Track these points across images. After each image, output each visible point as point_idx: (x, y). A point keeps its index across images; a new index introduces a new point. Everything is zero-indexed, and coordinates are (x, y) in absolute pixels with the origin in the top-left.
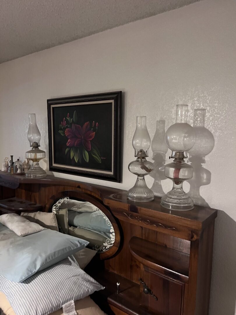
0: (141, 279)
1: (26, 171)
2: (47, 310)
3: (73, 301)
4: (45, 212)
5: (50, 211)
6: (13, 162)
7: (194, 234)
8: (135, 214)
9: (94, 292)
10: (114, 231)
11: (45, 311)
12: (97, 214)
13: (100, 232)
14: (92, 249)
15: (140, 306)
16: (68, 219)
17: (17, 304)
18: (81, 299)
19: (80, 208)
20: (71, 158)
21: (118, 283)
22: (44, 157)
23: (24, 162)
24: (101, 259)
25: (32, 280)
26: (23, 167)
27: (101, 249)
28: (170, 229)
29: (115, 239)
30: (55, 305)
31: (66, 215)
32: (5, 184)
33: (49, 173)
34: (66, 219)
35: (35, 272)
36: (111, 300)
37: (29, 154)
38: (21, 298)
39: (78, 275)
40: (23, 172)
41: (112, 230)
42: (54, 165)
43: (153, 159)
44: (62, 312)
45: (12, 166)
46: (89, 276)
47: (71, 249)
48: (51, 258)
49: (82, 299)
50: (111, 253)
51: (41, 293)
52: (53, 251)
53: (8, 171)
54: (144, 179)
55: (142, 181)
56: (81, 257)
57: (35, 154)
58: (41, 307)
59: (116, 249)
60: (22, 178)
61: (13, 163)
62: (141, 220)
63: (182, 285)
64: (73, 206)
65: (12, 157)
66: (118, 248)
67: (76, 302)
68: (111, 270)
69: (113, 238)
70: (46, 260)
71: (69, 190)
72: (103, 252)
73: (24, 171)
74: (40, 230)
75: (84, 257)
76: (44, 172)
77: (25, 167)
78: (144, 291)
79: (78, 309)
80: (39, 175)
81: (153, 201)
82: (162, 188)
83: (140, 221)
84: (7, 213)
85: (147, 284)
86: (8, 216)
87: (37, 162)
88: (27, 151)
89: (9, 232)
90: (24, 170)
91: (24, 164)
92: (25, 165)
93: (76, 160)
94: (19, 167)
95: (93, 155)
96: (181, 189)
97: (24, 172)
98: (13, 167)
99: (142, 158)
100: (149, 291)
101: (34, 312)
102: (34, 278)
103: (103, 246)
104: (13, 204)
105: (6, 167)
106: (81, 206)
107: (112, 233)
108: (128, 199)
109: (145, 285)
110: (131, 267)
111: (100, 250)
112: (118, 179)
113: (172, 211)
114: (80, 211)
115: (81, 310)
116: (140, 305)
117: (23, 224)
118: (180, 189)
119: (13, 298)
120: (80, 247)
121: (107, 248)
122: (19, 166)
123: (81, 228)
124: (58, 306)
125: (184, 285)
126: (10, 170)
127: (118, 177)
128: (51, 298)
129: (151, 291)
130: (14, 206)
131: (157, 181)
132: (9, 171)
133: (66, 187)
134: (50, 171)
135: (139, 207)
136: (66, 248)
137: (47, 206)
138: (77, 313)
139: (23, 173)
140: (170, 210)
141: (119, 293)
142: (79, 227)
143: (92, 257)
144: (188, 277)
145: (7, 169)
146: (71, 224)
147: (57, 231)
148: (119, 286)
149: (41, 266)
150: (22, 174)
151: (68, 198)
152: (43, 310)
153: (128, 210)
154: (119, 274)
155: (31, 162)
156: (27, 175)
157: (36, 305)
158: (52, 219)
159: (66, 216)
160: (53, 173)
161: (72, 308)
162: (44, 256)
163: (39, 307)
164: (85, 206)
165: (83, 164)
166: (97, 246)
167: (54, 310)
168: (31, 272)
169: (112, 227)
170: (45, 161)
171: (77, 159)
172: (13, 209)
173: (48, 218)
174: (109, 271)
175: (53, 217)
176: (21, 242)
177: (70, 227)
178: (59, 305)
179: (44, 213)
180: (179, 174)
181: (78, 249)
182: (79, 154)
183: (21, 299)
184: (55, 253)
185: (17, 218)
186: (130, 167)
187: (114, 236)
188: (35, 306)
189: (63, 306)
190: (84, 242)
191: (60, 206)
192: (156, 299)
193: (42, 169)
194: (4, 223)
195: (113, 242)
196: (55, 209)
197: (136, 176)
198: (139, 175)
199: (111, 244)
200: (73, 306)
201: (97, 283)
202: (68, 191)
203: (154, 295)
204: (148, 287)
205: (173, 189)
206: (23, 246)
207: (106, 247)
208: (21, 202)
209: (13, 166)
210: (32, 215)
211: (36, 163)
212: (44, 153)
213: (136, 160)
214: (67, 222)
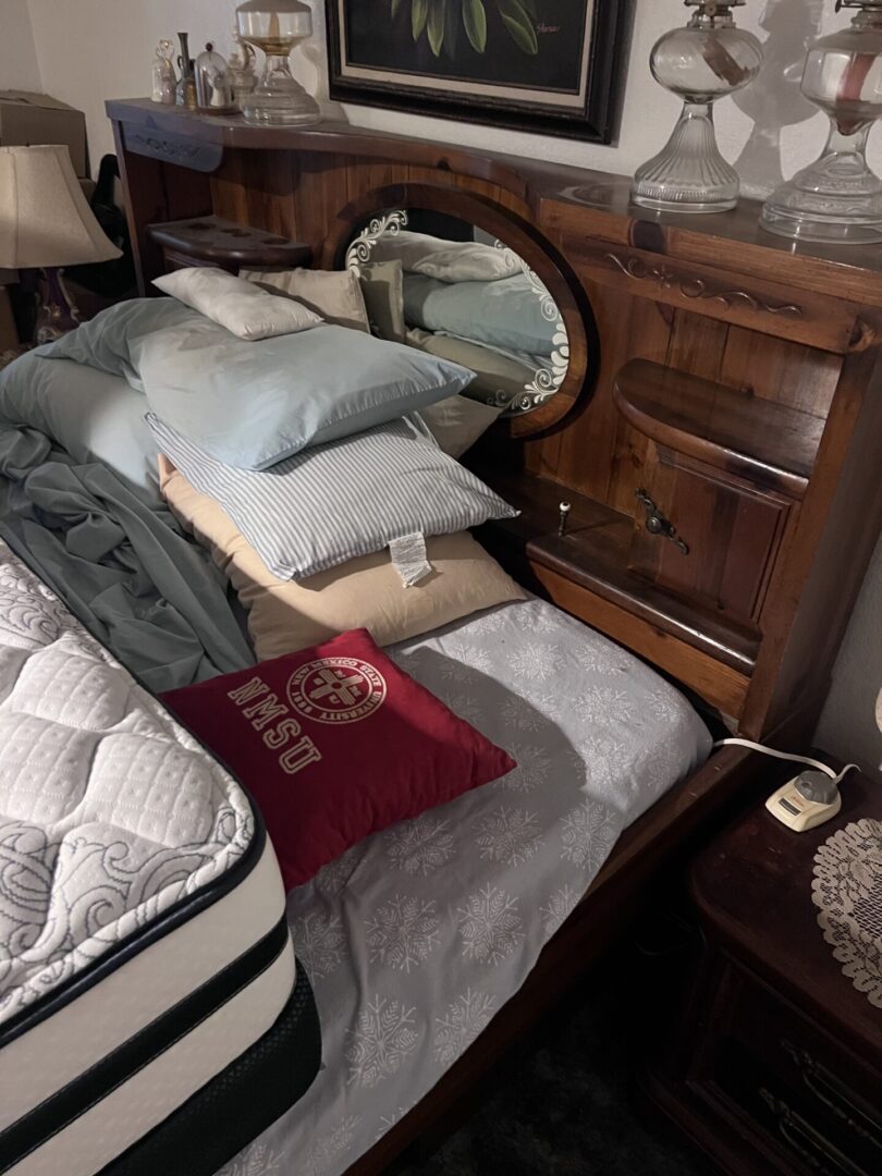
0: (643, 492)
1: (242, 101)
2: (343, 545)
3: (420, 535)
4: (320, 268)
5: (340, 265)
6: (191, 57)
7: (865, 327)
8: (652, 257)
9: (485, 520)
10: (567, 342)
11: (338, 547)
12: (509, 286)
13: (515, 351)
14: (485, 403)
15: (630, 570)
16: (401, 301)
17: (256, 522)
18: (444, 535)
19: (446, 265)
20: (415, 35)
21: (565, 505)
22: (307, 32)
23: (232, 62)
24: (515, 437)
25: (296, 467)
26: (229, 81)
27: (514, 404)
28: (775, 313)
29: (567, 371)
30: (366, 537)
31: (397, 284)
32: (173, 153)
33: (329, 109)
34: (398, 303)
35: (303, 446)
36: (536, 549)
37: (250, 15)
38: (265, 507)
39: (438, 469)
40: (230, 103)
41: (560, 338)
42: (349, 71)
43: (765, 25)
44: (390, 560)
45: (189, 78)
46: (472, 475)
47: (415, 388)
48: (348, 407)
49: (446, 534)
50: (550, 415)
51: (325, 502)
52: (356, 388)
53: (175, 99)
54: (710, 115)
55: (699, 123)
56: (448, 423)
57: (272, 17)
58: (327, 537)
59: (568, 402)
60: (231, 124)
61: (191, 64)
62: (670, 281)
63: (780, 508)
64: (422, 257)
65: (183, 37)
66: (575, 399)
67: (432, 539)
68: (544, 475)
69: (559, 366)
70: (335, 412)
71: (406, 181)
72: (520, 414)
73: (235, 100)
74: (306, 326)
75: (455, 423)
76: (309, 104)
77: (239, 81)
78: (647, 525)
79: (436, 559)
80: (291, 117)
81: (733, 211)
82: (778, 161)
83: (668, 286)
84: (195, 266)
85: (660, 504)
86: (198, 274)
87: (281, 58)
88: (238, 5)
89: (208, 327)
90: (236, 95)
91: (231, 66)
92: (234, 73)
93: (432, 43)
94: (215, 81)
95: (505, 16)
96: (859, 154)
97: (237, 106)
98: (194, 83)
99: (715, 10)
100: (665, 526)
101: (307, 548)
102: (301, 461)
103: (521, 394)
104: (206, 237)
105: (167, 83)
106: (449, 258)
107: (557, 348)
108: (632, 203)
109: (656, 508)
110: (615, 463)
111: (513, 408)
112: (602, 128)
113: (799, 242)
114: (447, 277)
115: (445, 561)
116: (630, 567)
117: (250, 300)
118: (855, 155)
119: (244, 511)
120: (444, 386)
121: (536, 401)
122: (213, 77)
123: (449, 335)
124: (377, 540)
125: (790, 508)
126: (185, 96)
127: (603, 121)
128: (356, 517)
129: (671, 526)
130: (212, 244)
131: (763, 132)
132: (180, 100)
133: (393, 167)
134: (331, 99)
135: (669, 228)
136: (397, 384)
137: (330, 247)
138: (432, 567)
139: (232, 109)
140: (793, 240)
141: (564, 534)
142: (443, 332)
143: (485, 428)
144: (806, 481)
145: (173, 92)
146: (413, 321)
147: (366, 331)
148: (567, 512)
149: (320, 429)
150: (229, 112)
151: (403, 213)
152: (332, 546)
153: (625, 241)
154: (570, 486)
155: (260, 58)
156: (246, 113)
157: (312, 528)
158: (348, 294)
159: (397, 289)
160: (343, 111)
161: (417, 553)
162: (327, 401)
163: (320, 536)
164: (463, 255)
165: (460, 62)
166: (501, 394)
167: (363, 548)
168: (290, 441)
169: (561, 327)
170: (311, 55)
171: (437, 40)
172: (211, 253)
173: (334, 289)
174: (539, 477)
175: (351, 285)
176: (250, 355)
177: (412, 329)
178: (380, 538)
179: (319, 272)
180: (862, 84)
181: (439, 394)
182: (446, 14)
183: (266, 512)
184: (361, 394)
185: (226, 281)
186: (659, 59)
187: (565, 358)
188: (309, 532)
189: (392, 543)
190: (458, 370)
191: (372, 245)
192: (685, 551)
193: (302, 89)
194: (187, 296)
195: (558, 381)
196: (355, 261)
197: (679, 101)
198: (690, 96)
199: (552, 388)
200: (419, 546)
201: (497, 497)
202: (401, 185)
203: (680, 540)
204: (662, 514)
205: (823, 156)
206: (259, 367)
207: (532, 396)
208: (237, 233)
209: (194, 76)
210: (276, 279)
211: (278, 60)
212: (305, 15)
213: (688, 24)
214: (398, 310)
